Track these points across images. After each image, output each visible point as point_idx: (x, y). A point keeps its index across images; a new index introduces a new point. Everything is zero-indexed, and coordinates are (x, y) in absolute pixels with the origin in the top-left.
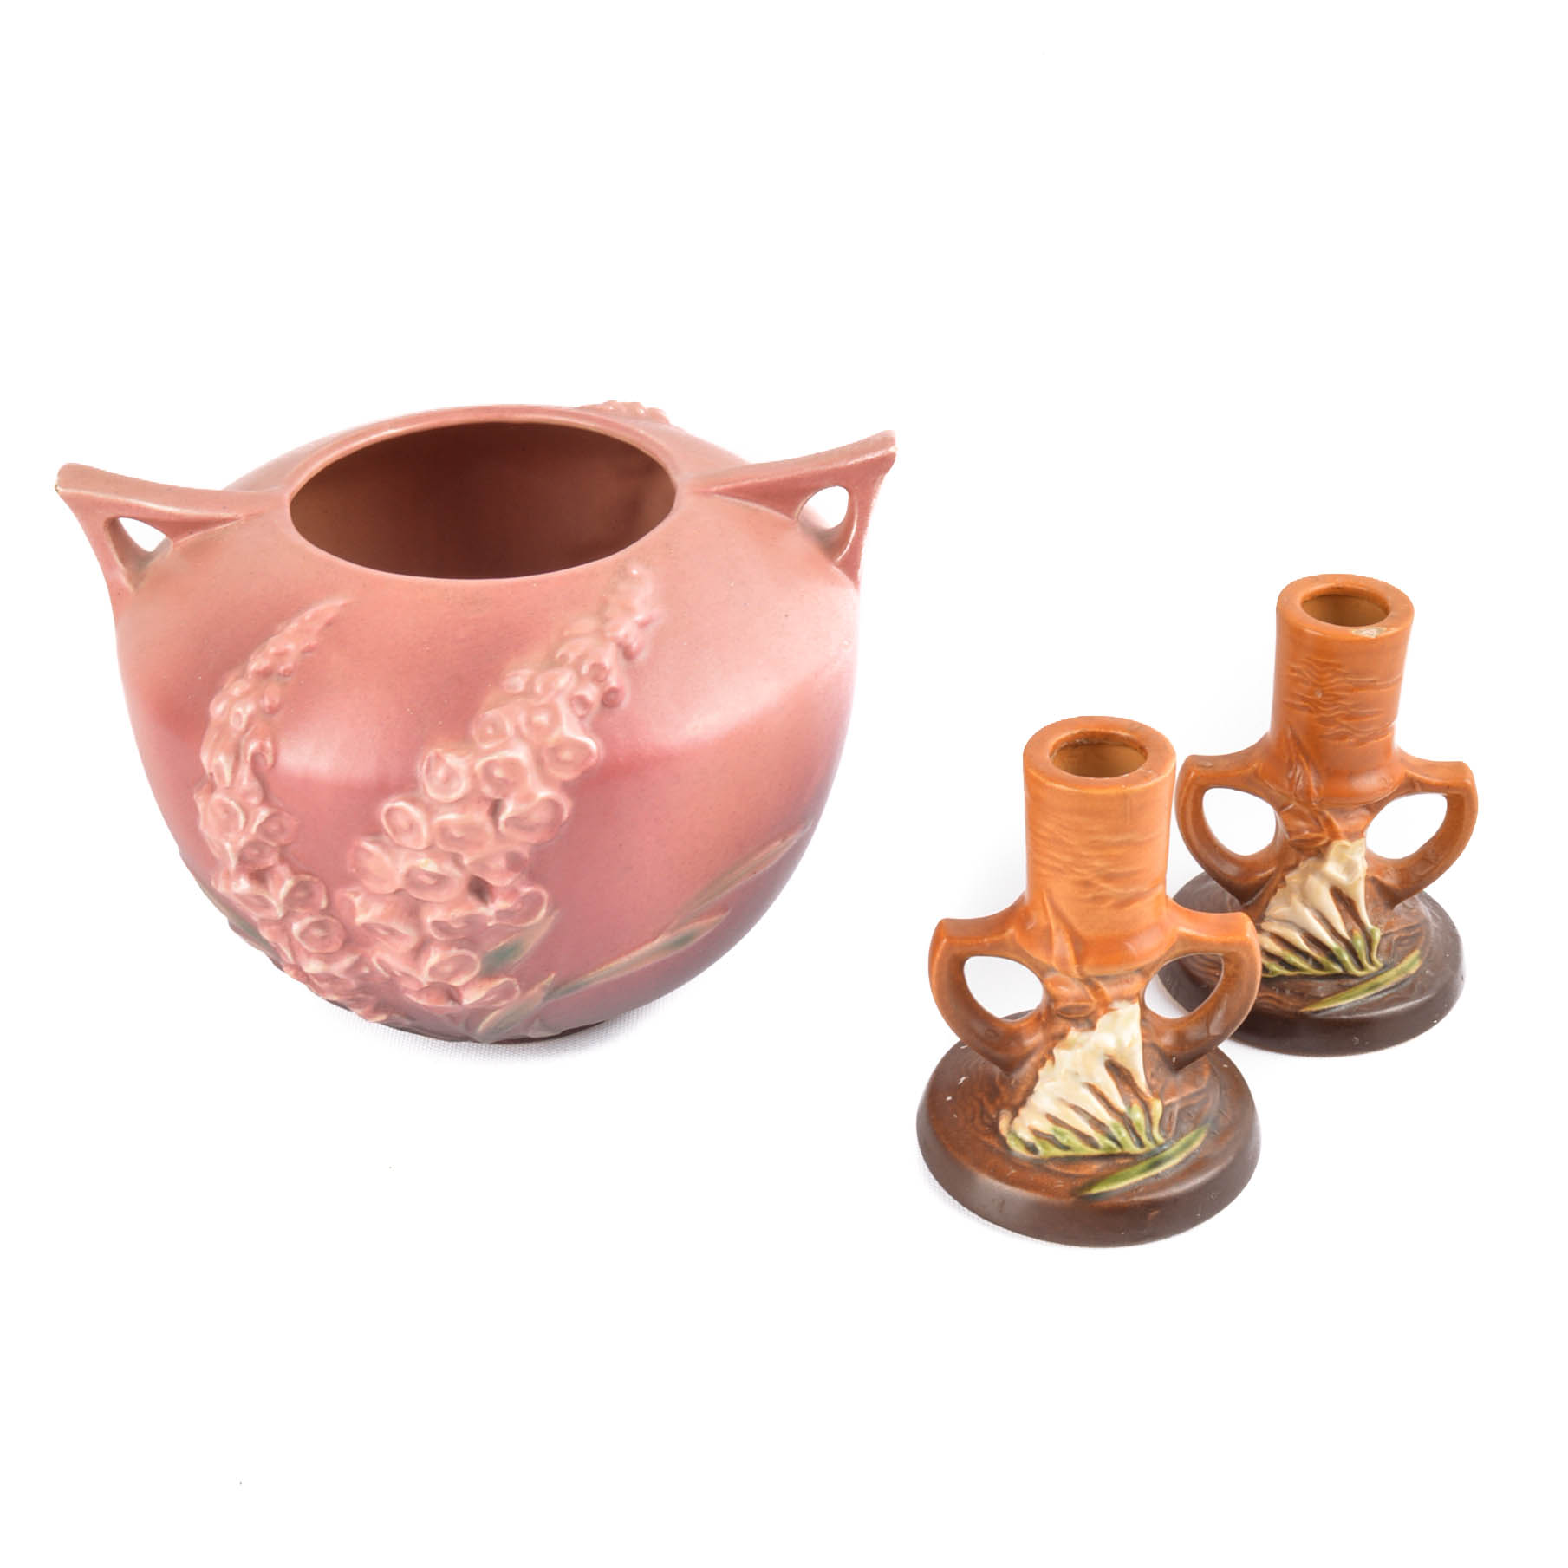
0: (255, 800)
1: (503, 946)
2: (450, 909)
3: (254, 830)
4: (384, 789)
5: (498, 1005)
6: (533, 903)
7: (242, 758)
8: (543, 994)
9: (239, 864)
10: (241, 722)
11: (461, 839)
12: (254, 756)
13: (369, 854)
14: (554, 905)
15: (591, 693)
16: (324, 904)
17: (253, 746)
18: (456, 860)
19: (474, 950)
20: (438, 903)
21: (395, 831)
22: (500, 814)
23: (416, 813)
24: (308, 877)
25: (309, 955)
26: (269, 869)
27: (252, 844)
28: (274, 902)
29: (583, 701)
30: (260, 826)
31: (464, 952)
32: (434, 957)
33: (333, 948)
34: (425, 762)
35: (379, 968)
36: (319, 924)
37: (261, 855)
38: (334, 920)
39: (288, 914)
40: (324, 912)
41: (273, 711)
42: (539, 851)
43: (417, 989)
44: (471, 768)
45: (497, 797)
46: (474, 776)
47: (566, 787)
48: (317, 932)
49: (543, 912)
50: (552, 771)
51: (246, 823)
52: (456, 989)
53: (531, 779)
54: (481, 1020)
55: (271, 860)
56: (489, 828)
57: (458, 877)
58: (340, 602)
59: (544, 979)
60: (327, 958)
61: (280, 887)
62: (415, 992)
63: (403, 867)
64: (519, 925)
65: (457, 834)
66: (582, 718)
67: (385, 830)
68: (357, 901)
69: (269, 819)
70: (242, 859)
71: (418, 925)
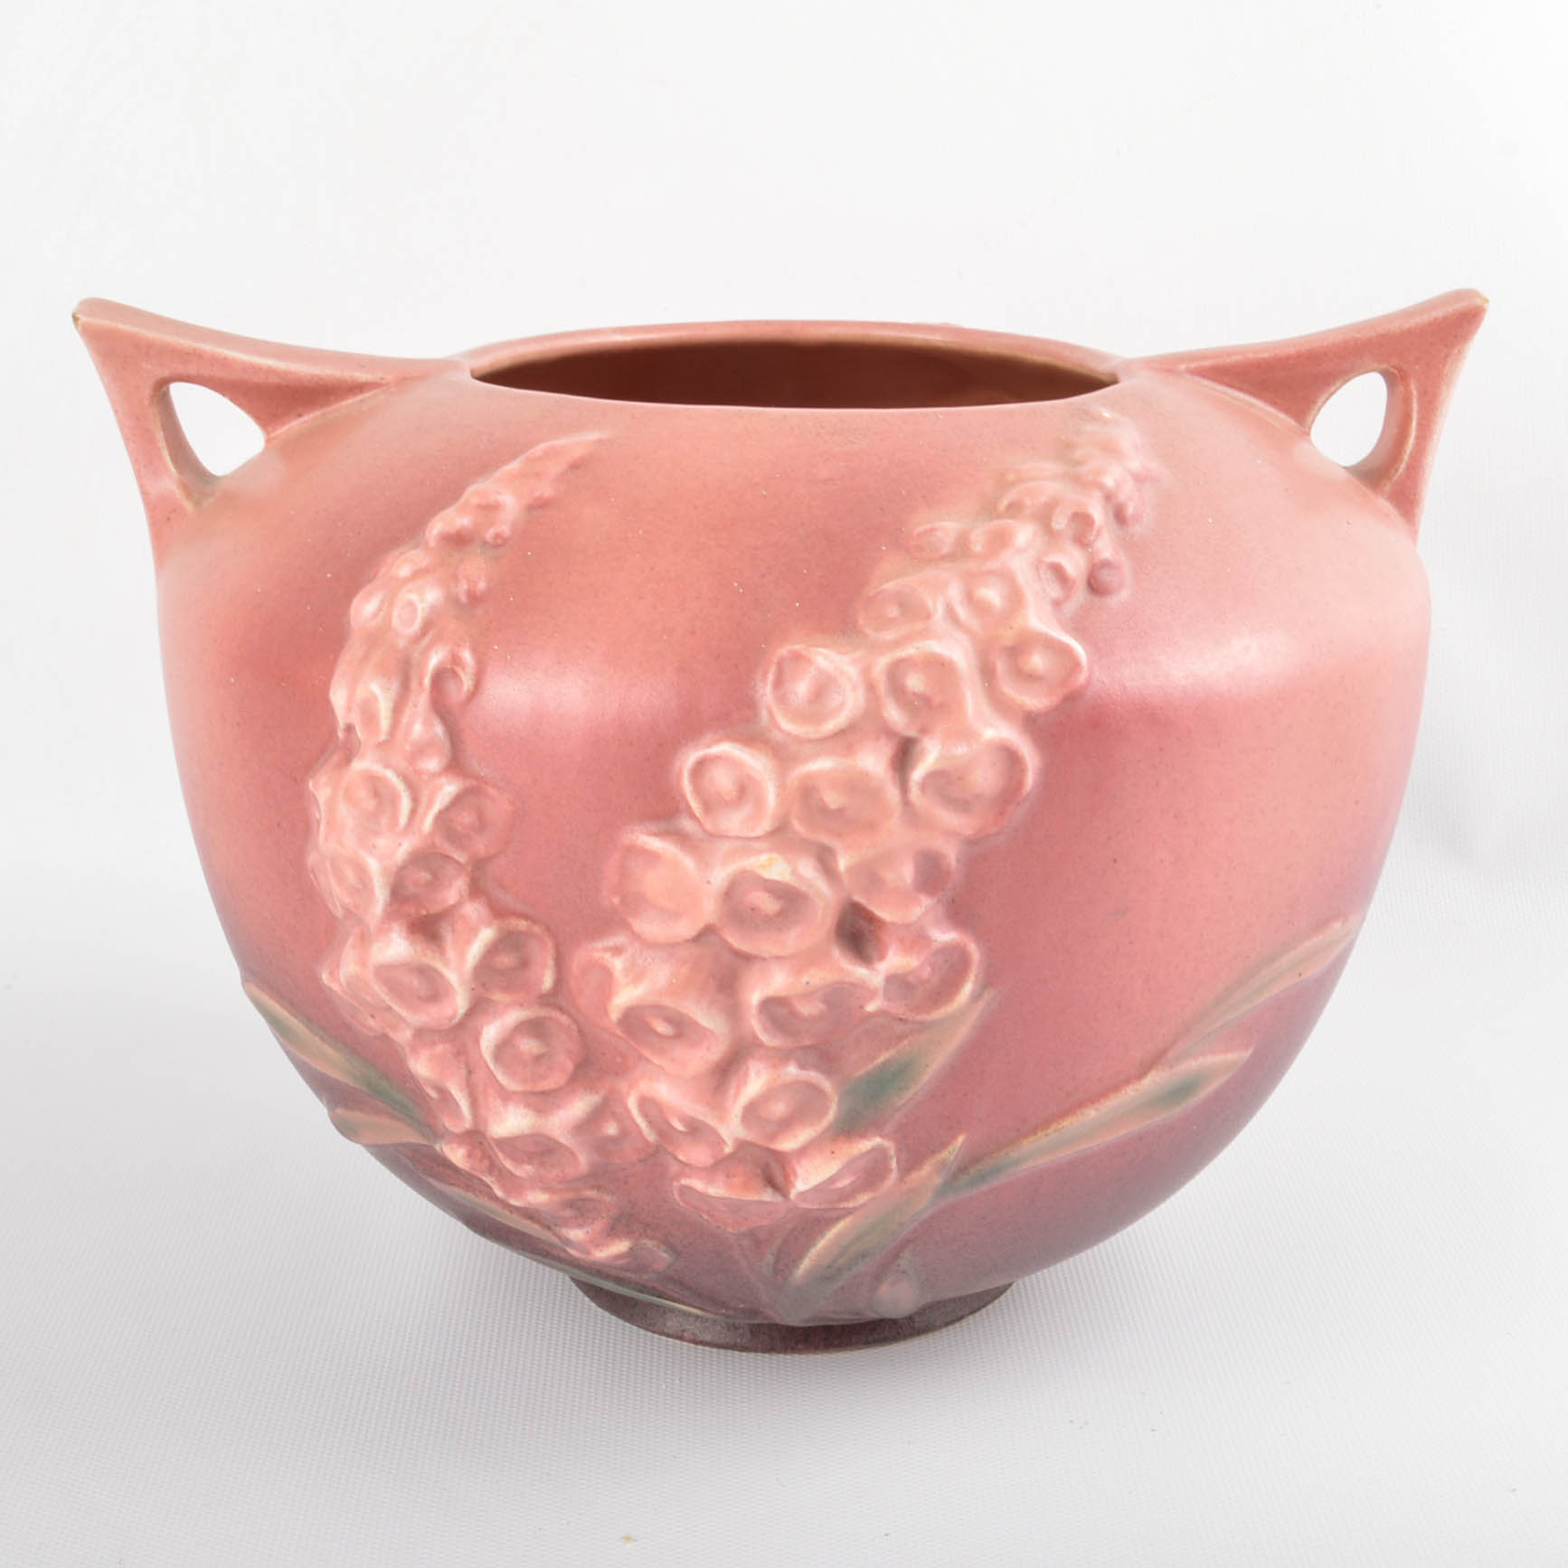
0: (432, 764)
1: (884, 1064)
2: (800, 971)
3: (428, 823)
4: (691, 725)
5: (851, 1204)
6: (952, 968)
7: (414, 685)
8: (938, 1180)
9: (391, 904)
10: (413, 621)
11: (841, 811)
12: (439, 678)
13: (653, 857)
14: (988, 981)
15: (1074, 562)
16: (548, 981)
17: (435, 660)
18: (824, 859)
19: (827, 1073)
20: (778, 958)
21: (708, 807)
22: (913, 768)
23: (756, 763)
24: (522, 925)
25: (506, 1096)
26: (448, 913)
27: (421, 858)
28: (452, 977)
29: (1058, 572)
30: (442, 817)
31: (813, 1076)
32: (755, 1081)
33: (555, 1080)
34: (773, 669)
35: (640, 1120)
36: (534, 1028)
37: (436, 882)
38: (564, 1019)
39: (479, 1007)
40: (547, 1000)
41: (475, 599)
42: (978, 852)
43: (710, 1161)
44: (866, 671)
45: (912, 733)
46: (871, 687)
47: (1031, 723)
48: (528, 1046)
49: (968, 988)
50: (1009, 689)
51: (413, 812)
52: (781, 1158)
53: (972, 700)
54: (810, 1243)
55: (454, 890)
56: (892, 793)
57: (825, 898)
58: (594, 436)
59: (944, 1145)
60: (542, 1101)
61: (468, 942)
62: (704, 1169)
63: (720, 876)
64: (920, 1018)
65: (832, 799)
66: (1057, 604)
67: (689, 807)
68: (617, 964)
69: (457, 801)
70: (398, 894)
71: (734, 1012)
